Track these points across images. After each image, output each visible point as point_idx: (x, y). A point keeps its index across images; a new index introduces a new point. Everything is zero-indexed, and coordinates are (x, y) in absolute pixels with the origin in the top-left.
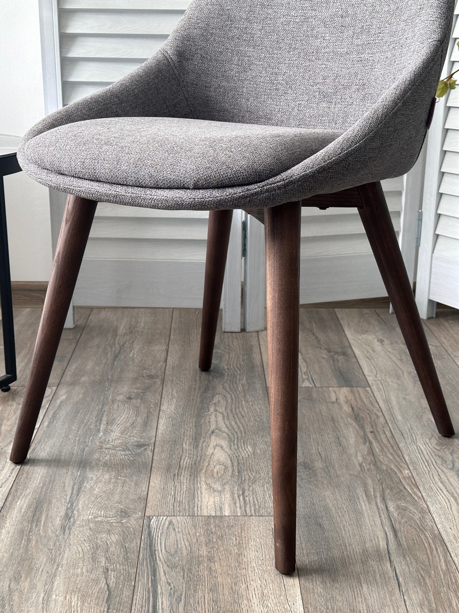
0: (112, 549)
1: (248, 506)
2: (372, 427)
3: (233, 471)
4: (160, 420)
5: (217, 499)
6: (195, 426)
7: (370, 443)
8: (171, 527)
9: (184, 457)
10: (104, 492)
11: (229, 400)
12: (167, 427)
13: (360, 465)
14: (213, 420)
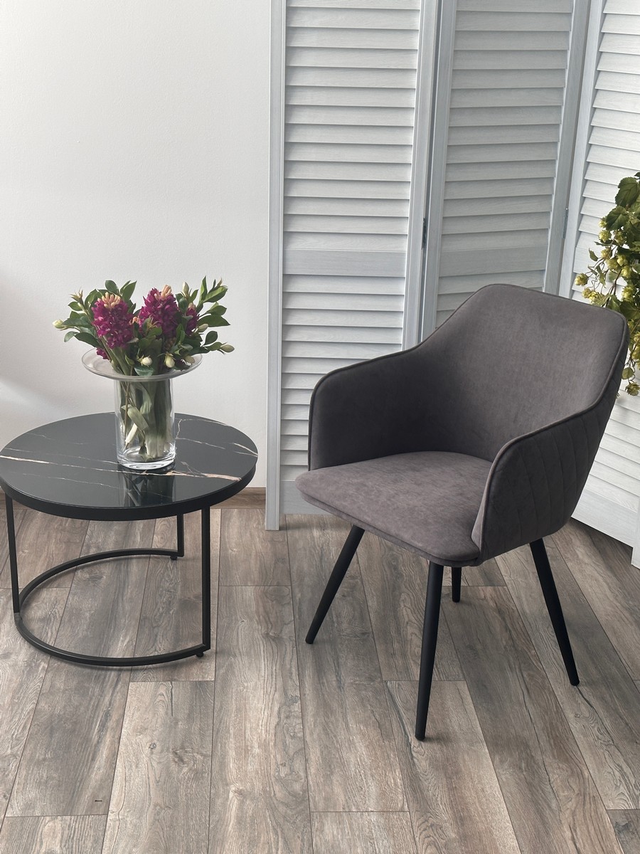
0: (371, 700)
2: (511, 619)
4: (371, 614)
6: (395, 619)
7: (510, 631)
9: (394, 641)
10: (354, 665)
11: (412, 598)
12: (377, 619)
14: (405, 613)
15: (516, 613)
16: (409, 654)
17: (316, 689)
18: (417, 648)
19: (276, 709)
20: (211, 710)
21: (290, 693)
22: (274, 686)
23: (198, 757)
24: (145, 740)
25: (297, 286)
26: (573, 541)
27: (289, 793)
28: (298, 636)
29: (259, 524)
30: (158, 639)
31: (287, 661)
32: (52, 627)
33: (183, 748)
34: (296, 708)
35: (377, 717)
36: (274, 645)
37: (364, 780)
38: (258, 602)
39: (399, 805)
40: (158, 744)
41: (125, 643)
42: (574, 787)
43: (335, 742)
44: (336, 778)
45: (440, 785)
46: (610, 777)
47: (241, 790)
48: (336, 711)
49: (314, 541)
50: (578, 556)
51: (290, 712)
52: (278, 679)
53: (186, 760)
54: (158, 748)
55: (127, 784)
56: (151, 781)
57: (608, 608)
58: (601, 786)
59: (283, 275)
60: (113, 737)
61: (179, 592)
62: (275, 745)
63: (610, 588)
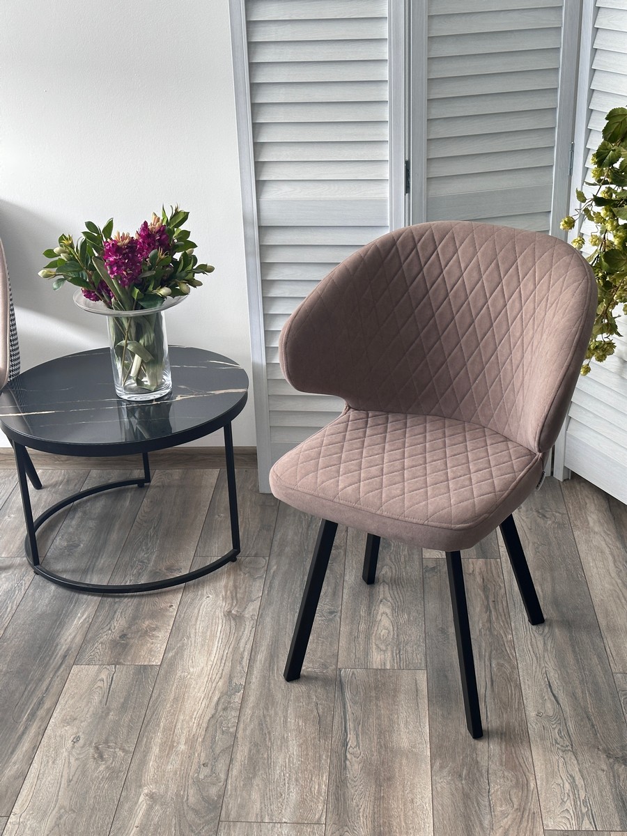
1: (402, 662)
2: (494, 598)
3: (394, 635)
4: (344, 590)
5: (383, 656)
6: (369, 596)
7: (490, 612)
8: (353, 678)
9: (361, 622)
11: (394, 571)
12: (349, 596)
13: (480, 631)
15: (503, 590)
16: (373, 637)
17: (264, 677)
18: (384, 631)
19: (216, 699)
20: (148, 699)
21: (235, 680)
22: (220, 672)
23: (120, 753)
24: (69, 731)
25: (273, 239)
26: (588, 505)
27: (203, 798)
28: (262, 613)
30: (116, 616)
31: (242, 645)
32: (13, 602)
33: (106, 742)
34: (237, 698)
35: (321, 711)
36: (233, 625)
37: (287, 785)
38: (229, 575)
39: (317, 817)
40: (82, 736)
41: (81, 620)
42: (515, 800)
43: (267, 739)
44: (257, 781)
45: (368, 793)
46: (557, 790)
47: (153, 793)
48: (277, 703)
50: (589, 524)
51: (229, 702)
52: (227, 664)
53: (106, 756)
54: (81, 742)
55: (39, 782)
56: (63, 780)
57: (606, 585)
58: (545, 801)
59: (260, 227)
60: (39, 728)
61: (152, 564)
62: (203, 741)
63: (615, 561)
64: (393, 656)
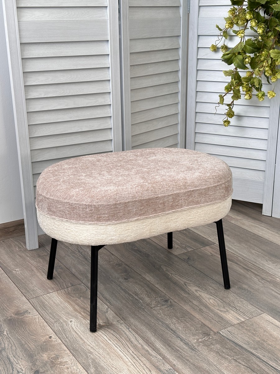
0: (224, 351)
1: (246, 314)
3: (219, 300)
4: (156, 286)
5: (230, 314)
6: (175, 284)
7: (250, 270)
8: (231, 333)
9: (191, 300)
10: (184, 328)
11: (170, 267)
12: (164, 289)
13: (259, 282)
14: (177, 279)
16: (210, 306)
17: (179, 357)
18: (211, 300)
21: (162, 368)
22: (146, 368)
28: (123, 318)
29: (19, 248)
31: (136, 343)
35: (243, 363)
36: (112, 332)
38: (69, 302)
48: (210, 371)
49: (69, 248)
52: (142, 359)
64: (236, 312)
